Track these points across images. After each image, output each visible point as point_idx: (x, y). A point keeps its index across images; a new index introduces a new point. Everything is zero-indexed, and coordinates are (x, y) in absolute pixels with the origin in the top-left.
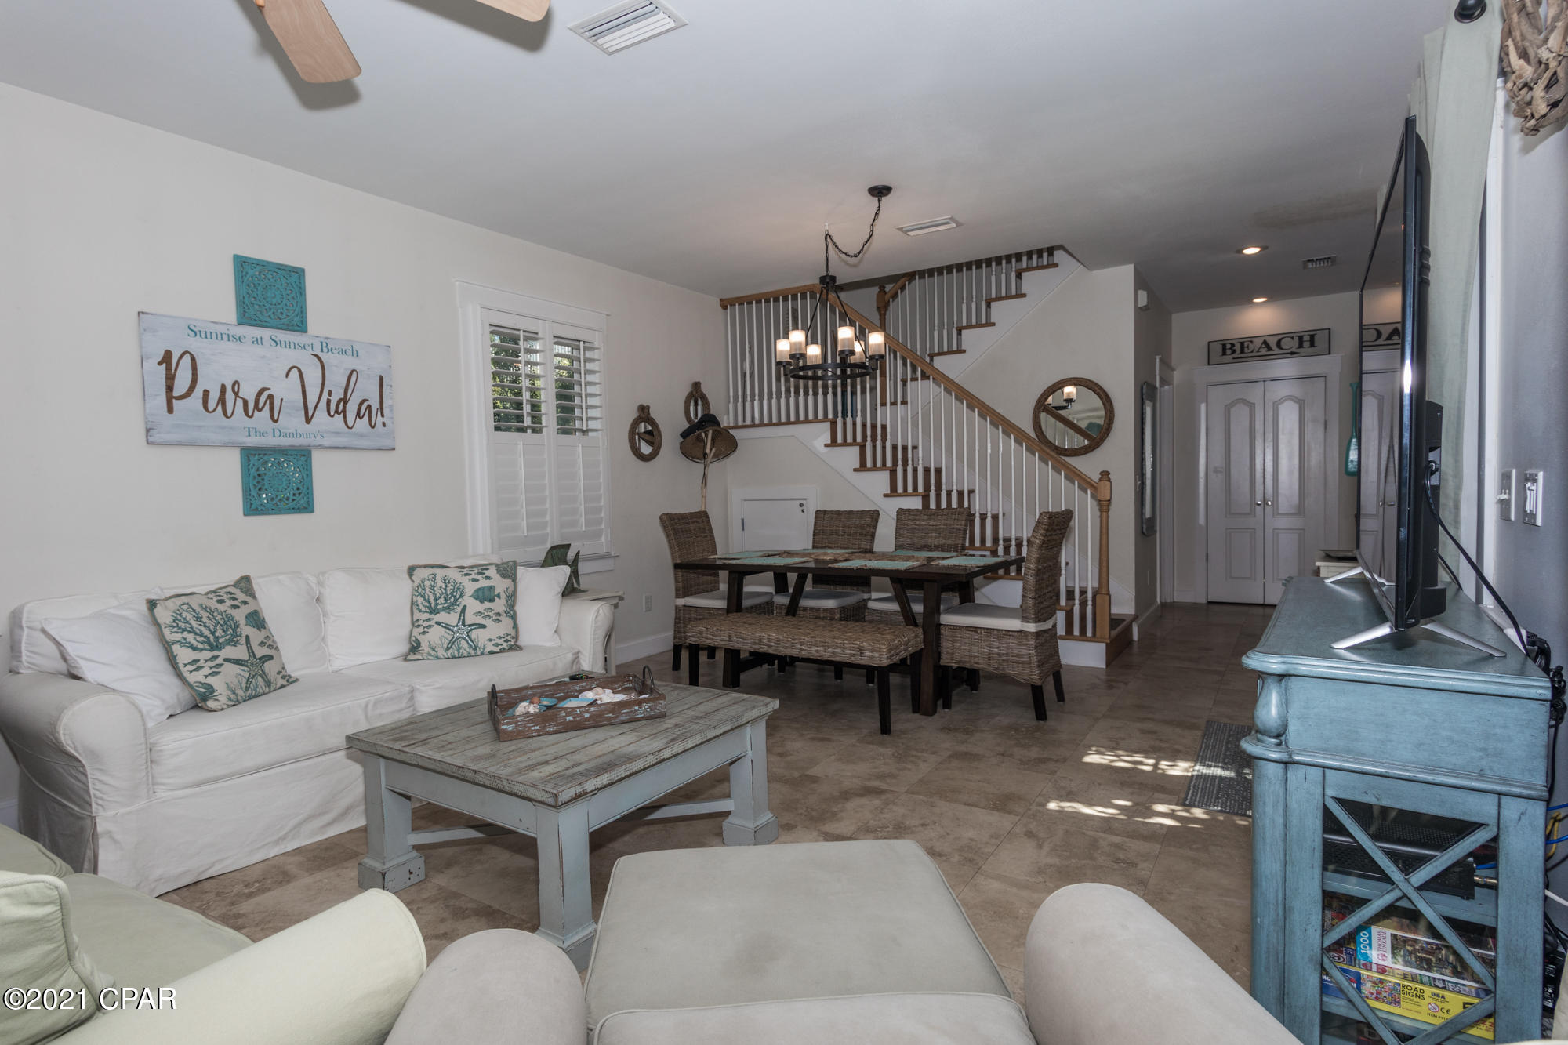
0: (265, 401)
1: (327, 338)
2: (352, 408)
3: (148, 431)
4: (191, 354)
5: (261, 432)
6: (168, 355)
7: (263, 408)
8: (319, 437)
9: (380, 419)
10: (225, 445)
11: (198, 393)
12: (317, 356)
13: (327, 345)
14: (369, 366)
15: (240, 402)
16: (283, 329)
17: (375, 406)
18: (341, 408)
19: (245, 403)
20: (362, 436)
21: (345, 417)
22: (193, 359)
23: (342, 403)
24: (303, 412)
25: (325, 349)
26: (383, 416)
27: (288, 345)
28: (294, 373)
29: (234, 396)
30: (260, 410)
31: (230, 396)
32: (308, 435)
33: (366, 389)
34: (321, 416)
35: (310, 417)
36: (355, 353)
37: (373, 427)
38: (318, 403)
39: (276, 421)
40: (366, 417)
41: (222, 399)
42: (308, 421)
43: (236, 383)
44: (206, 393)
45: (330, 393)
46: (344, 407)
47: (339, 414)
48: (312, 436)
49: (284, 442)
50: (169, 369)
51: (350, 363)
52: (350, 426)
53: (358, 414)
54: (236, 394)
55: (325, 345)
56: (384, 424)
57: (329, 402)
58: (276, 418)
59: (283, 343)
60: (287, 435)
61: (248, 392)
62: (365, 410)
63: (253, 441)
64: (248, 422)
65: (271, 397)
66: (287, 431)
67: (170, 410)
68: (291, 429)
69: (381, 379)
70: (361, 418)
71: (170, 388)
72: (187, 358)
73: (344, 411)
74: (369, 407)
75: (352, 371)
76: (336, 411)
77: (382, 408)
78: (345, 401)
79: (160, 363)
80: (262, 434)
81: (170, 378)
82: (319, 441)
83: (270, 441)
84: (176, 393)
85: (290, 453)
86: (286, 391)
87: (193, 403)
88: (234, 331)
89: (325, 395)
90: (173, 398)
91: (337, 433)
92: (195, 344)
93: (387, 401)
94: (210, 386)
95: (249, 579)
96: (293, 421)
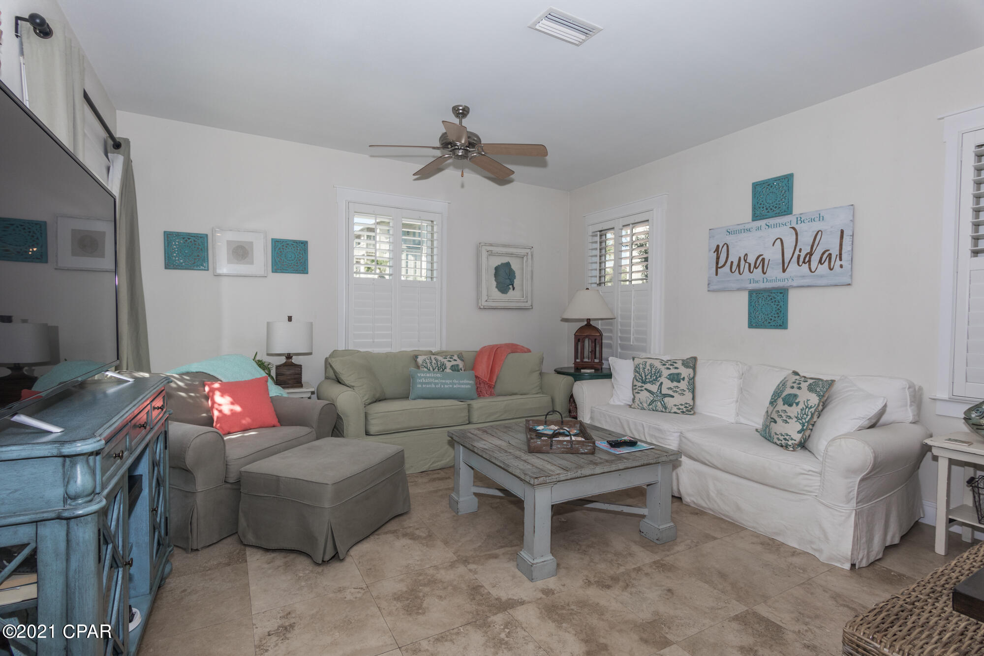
0: (761, 263)
1: (801, 214)
2: (815, 258)
3: (708, 285)
4: (727, 244)
5: (758, 280)
6: (718, 246)
7: (758, 267)
8: (790, 280)
9: (838, 263)
10: (739, 290)
11: (729, 263)
12: (793, 228)
13: (801, 218)
14: (831, 226)
15: (747, 265)
16: (776, 217)
17: (835, 252)
18: (807, 259)
19: (750, 265)
20: (822, 276)
21: (810, 265)
22: (728, 247)
23: (808, 255)
24: (781, 266)
25: (799, 222)
26: (841, 259)
27: (775, 226)
28: (778, 242)
29: (744, 262)
30: (756, 268)
31: (742, 262)
32: (783, 280)
33: (830, 243)
34: (793, 268)
35: (785, 268)
36: (821, 218)
37: (831, 269)
38: (792, 258)
39: (764, 273)
40: (827, 263)
41: (739, 265)
42: (784, 271)
43: (746, 255)
44: (732, 263)
45: (800, 250)
46: (810, 258)
47: (805, 263)
48: (786, 280)
49: (768, 285)
50: (717, 254)
51: (817, 226)
52: (813, 271)
53: (820, 262)
54: (745, 261)
55: (800, 220)
56: (841, 266)
57: (799, 256)
58: (765, 271)
59: (773, 226)
60: (771, 281)
61: (751, 259)
62: (827, 258)
63: (752, 286)
64: (751, 276)
65: (763, 260)
66: (771, 279)
67: (717, 274)
68: (774, 277)
69: (842, 232)
70: (822, 264)
71: (717, 263)
72: (726, 245)
73: (809, 261)
74: (830, 255)
75: (818, 232)
76: (804, 262)
77: (841, 254)
78: (811, 254)
79: (714, 252)
80: (757, 282)
81: (718, 258)
82: (790, 283)
83: (762, 285)
84: (719, 266)
85: (773, 291)
86: (772, 254)
87: (727, 268)
88: (748, 226)
89: (797, 252)
90: (717, 268)
91: (803, 277)
92: (729, 239)
93: (846, 248)
94: (734, 258)
95: (695, 359)
96: (774, 272)
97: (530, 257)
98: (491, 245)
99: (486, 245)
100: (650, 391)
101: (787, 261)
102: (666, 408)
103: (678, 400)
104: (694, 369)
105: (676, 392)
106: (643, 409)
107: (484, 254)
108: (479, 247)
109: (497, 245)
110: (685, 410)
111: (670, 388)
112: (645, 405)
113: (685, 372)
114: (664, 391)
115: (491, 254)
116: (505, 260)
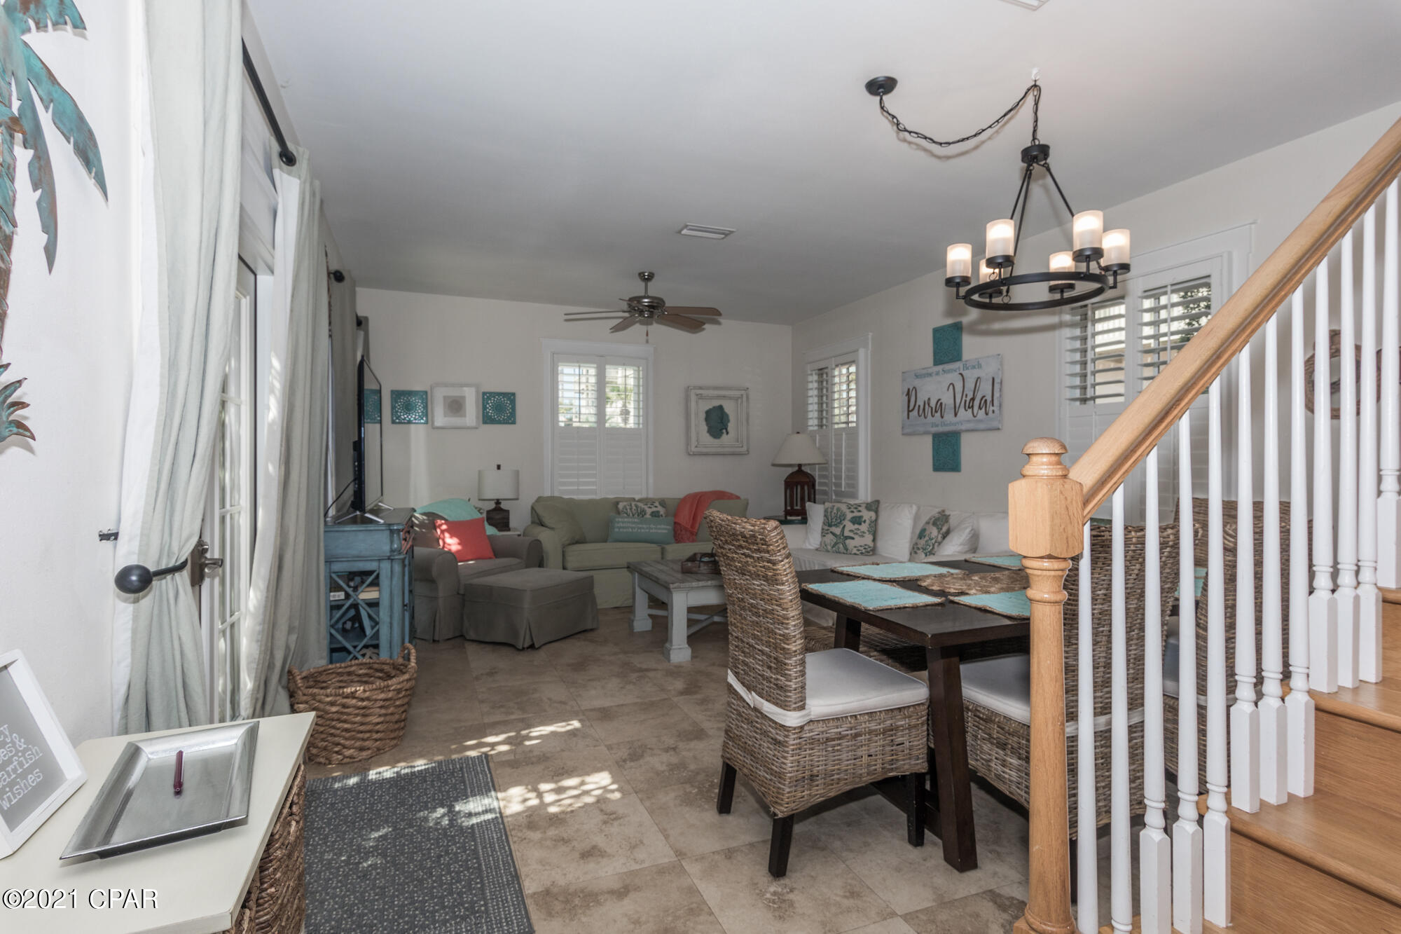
0: (940, 407)
1: (967, 361)
2: (976, 404)
3: (903, 428)
4: (916, 388)
5: (939, 424)
6: (909, 390)
7: (938, 410)
8: (961, 424)
9: (992, 408)
10: (926, 433)
11: (917, 407)
12: (961, 374)
13: (966, 365)
14: (986, 373)
15: (930, 409)
16: (949, 363)
17: (989, 398)
19: (932, 409)
20: (981, 421)
21: (973, 410)
22: (916, 390)
23: (972, 401)
24: (954, 410)
25: (965, 368)
26: (993, 405)
27: (949, 371)
28: (951, 387)
30: (937, 412)
31: (927, 406)
32: (955, 424)
33: (984, 389)
34: (962, 412)
35: (957, 412)
37: (987, 414)
38: (960, 403)
39: (943, 418)
40: (983, 409)
41: (924, 409)
42: (956, 415)
43: (929, 399)
44: (919, 407)
45: (966, 395)
46: (974, 403)
48: (958, 424)
49: (946, 429)
50: (908, 397)
51: (977, 372)
52: (975, 415)
53: (980, 407)
54: (929, 405)
56: (993, 412)
57: (966, 401)
58: (943, 416)
59: (947, 371)
60: (947, 425)
61: (933, 404)
63: (934, 430)
64: (934, 420)
65: (941, 404)
66: (947, 423)
67: (908, 418)
68: (949, 422)
69: (993, 379)
70: (981, 409)
71: (909, 407)
72: (914, 389)
73: (972, 406)
74: (986, 400)
75: (978, 379)
76: (969, 407)
77: (993, 400)
78: (973, 399)
79: (906, 396)
80: (937, 426)
81: (909, 401)
82: (963, 427)
83: (941, 429)
84: (910, 409)
85: (949, 435)
86: (947, 399)
87: (915, 413)
88: (930, 371)
89: (964, 398)
90: (909, 411)
91: (969, 421)
92: (917, 383)
93: (997, 395)
94: (920, 403)
95: (878, 502)
96: (949, 416)
97: (744, 398)
98: (701, 388)
99: (695, 388)
100: (834, 534)
101: (957, 405)
102: (847, 550)
103: (858, 541)
104: (877, 512)
105: (857, 534)
106: (828, 551)
107: (693, 398)
108: (688, 390)
109: (708, 388)
110: (864, 551)
111: (851, 531)
112: (829, 547)
113: (868, 515)
114: (847, 533)
115: (700, 397)
116: (716, 403)
